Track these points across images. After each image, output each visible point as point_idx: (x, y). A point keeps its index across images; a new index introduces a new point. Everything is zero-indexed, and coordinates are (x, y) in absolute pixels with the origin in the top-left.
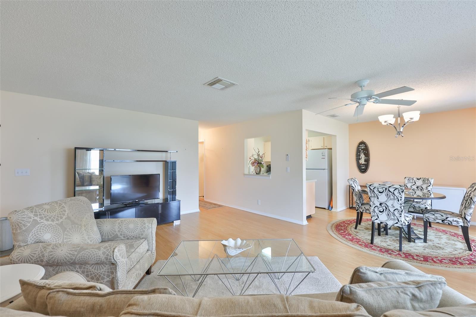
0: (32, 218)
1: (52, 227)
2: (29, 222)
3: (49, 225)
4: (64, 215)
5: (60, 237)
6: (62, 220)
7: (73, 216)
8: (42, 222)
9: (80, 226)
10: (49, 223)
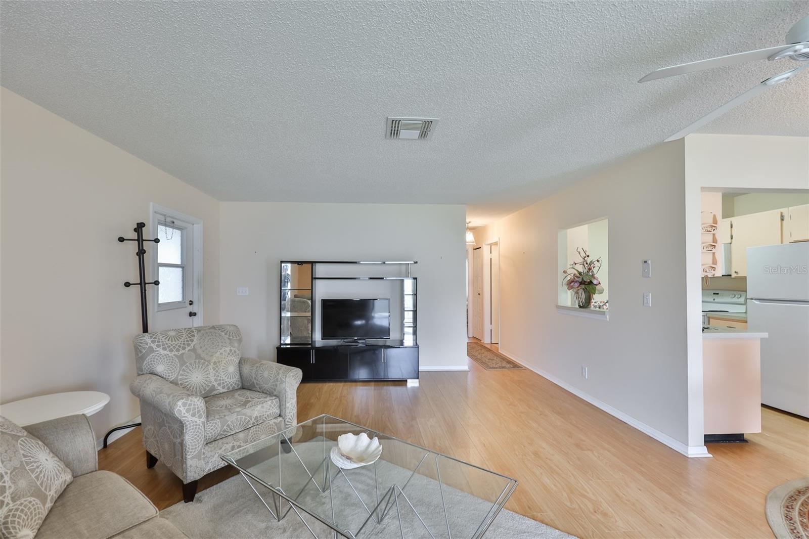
0: (149, 345)
1: (168, 358)
2: (144, 348)
3: (165, 355)
4: (189, 345)
5: (174, 371)
6: (183, 351)
7: (201, 348)
8: (157, 351)
9: (207, 363)
10: (166, 352)
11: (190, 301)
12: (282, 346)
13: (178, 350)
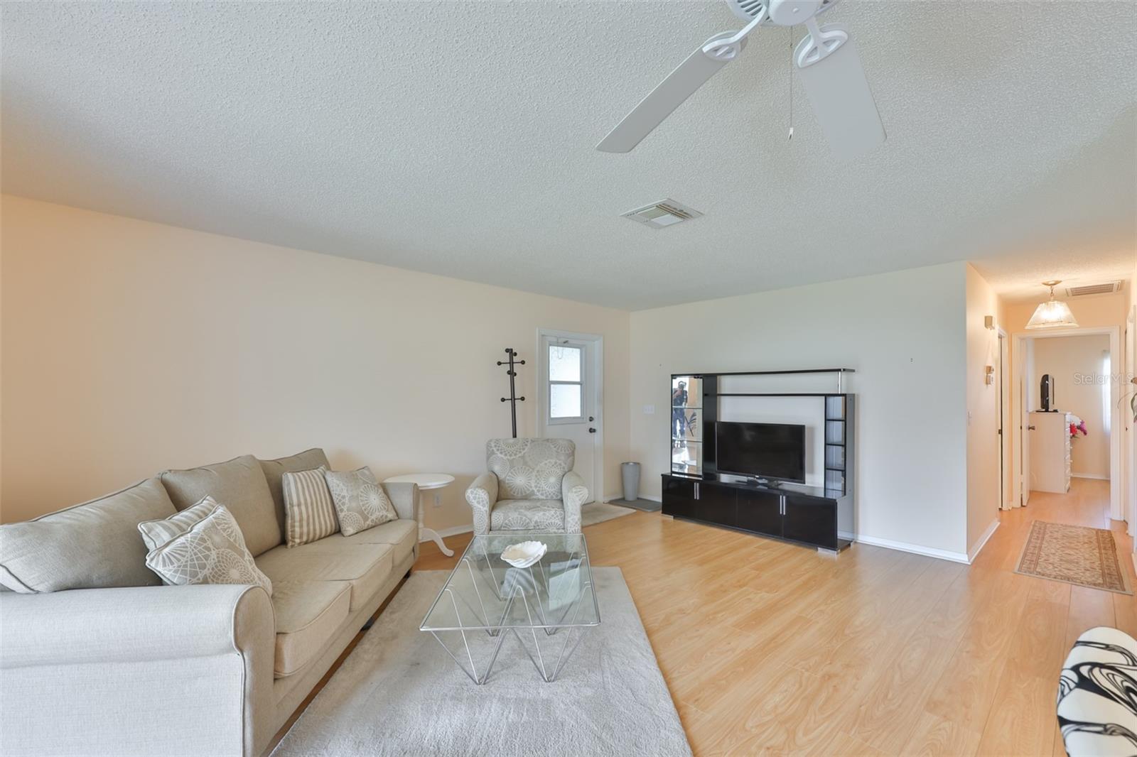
5: (505, 472)
8: (496, 454)
9: (531, 470)
10: (501, 456)
11: (591, 417)
12: (673, 475)
13: (511, 455)
